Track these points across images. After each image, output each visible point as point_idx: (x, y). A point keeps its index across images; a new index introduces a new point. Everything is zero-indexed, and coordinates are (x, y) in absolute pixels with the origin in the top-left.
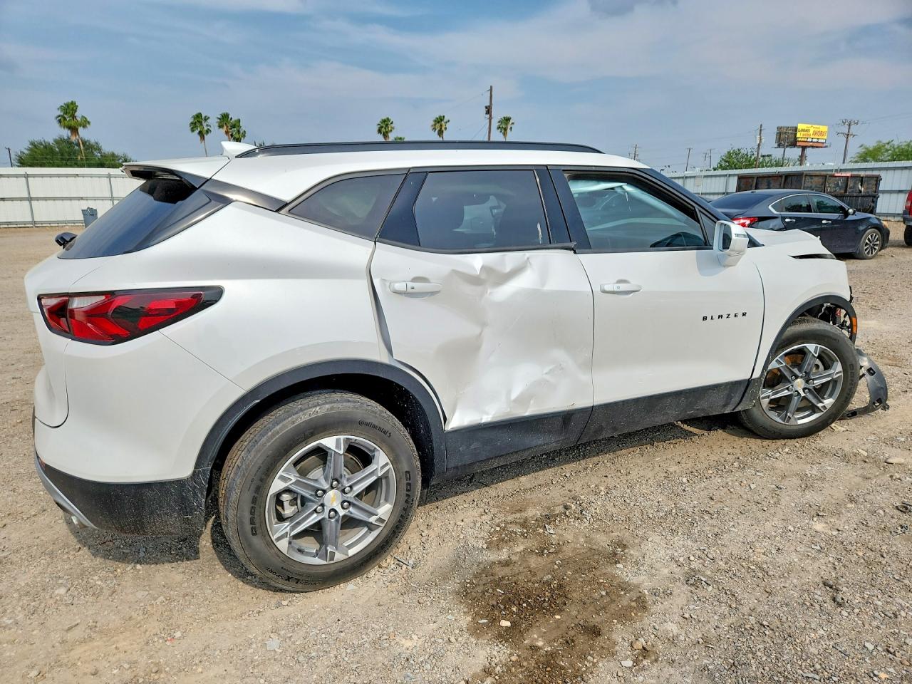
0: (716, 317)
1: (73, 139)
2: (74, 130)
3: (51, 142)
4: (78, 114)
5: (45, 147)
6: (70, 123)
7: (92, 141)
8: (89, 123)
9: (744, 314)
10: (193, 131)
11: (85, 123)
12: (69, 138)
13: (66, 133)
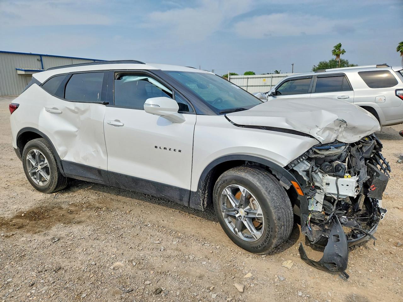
0: (162, 148)
1: (338, 60)
2: (338, 56)
3: (328, 61)
4: (342, 48)
5: (325, 64)
6: (337, 53)
7: (345, 60)
8: (345, 52)
9: (180, 151)
10: (398, 51)
11: (344, 52)
12: (335, 59)
13: (334, 57)
